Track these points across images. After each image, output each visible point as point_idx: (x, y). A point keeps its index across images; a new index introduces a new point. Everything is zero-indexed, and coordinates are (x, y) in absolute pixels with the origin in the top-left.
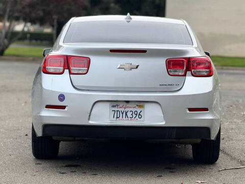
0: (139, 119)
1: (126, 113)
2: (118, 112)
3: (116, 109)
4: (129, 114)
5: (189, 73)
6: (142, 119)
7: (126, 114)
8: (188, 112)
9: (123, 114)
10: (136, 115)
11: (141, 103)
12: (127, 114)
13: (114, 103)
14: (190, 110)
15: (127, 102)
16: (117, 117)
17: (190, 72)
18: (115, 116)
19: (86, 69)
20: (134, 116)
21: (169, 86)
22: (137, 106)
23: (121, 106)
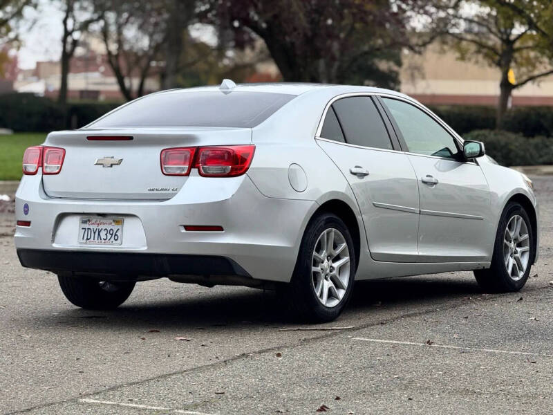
0: (114, 242)
1: (99, 232)
2: (90, 231)
3: (86, 226)
4: (103, 234)
5: (194, 171)
6: (119, 241)
7: (99, 234)
8: (184, 231)
9: (95, 233)
10: (112, 235)
11: (119, 218)
12: (101, 234)
13: (86, 217)
14: (187, 228)
15: (103, 215)
16: (87, 239)
17: (197, 170)
18: (85, 238)
19: (59, 165)
20: (109, 236)
21: (163, 192)
22: (114, 221)
23: (93, 221)
